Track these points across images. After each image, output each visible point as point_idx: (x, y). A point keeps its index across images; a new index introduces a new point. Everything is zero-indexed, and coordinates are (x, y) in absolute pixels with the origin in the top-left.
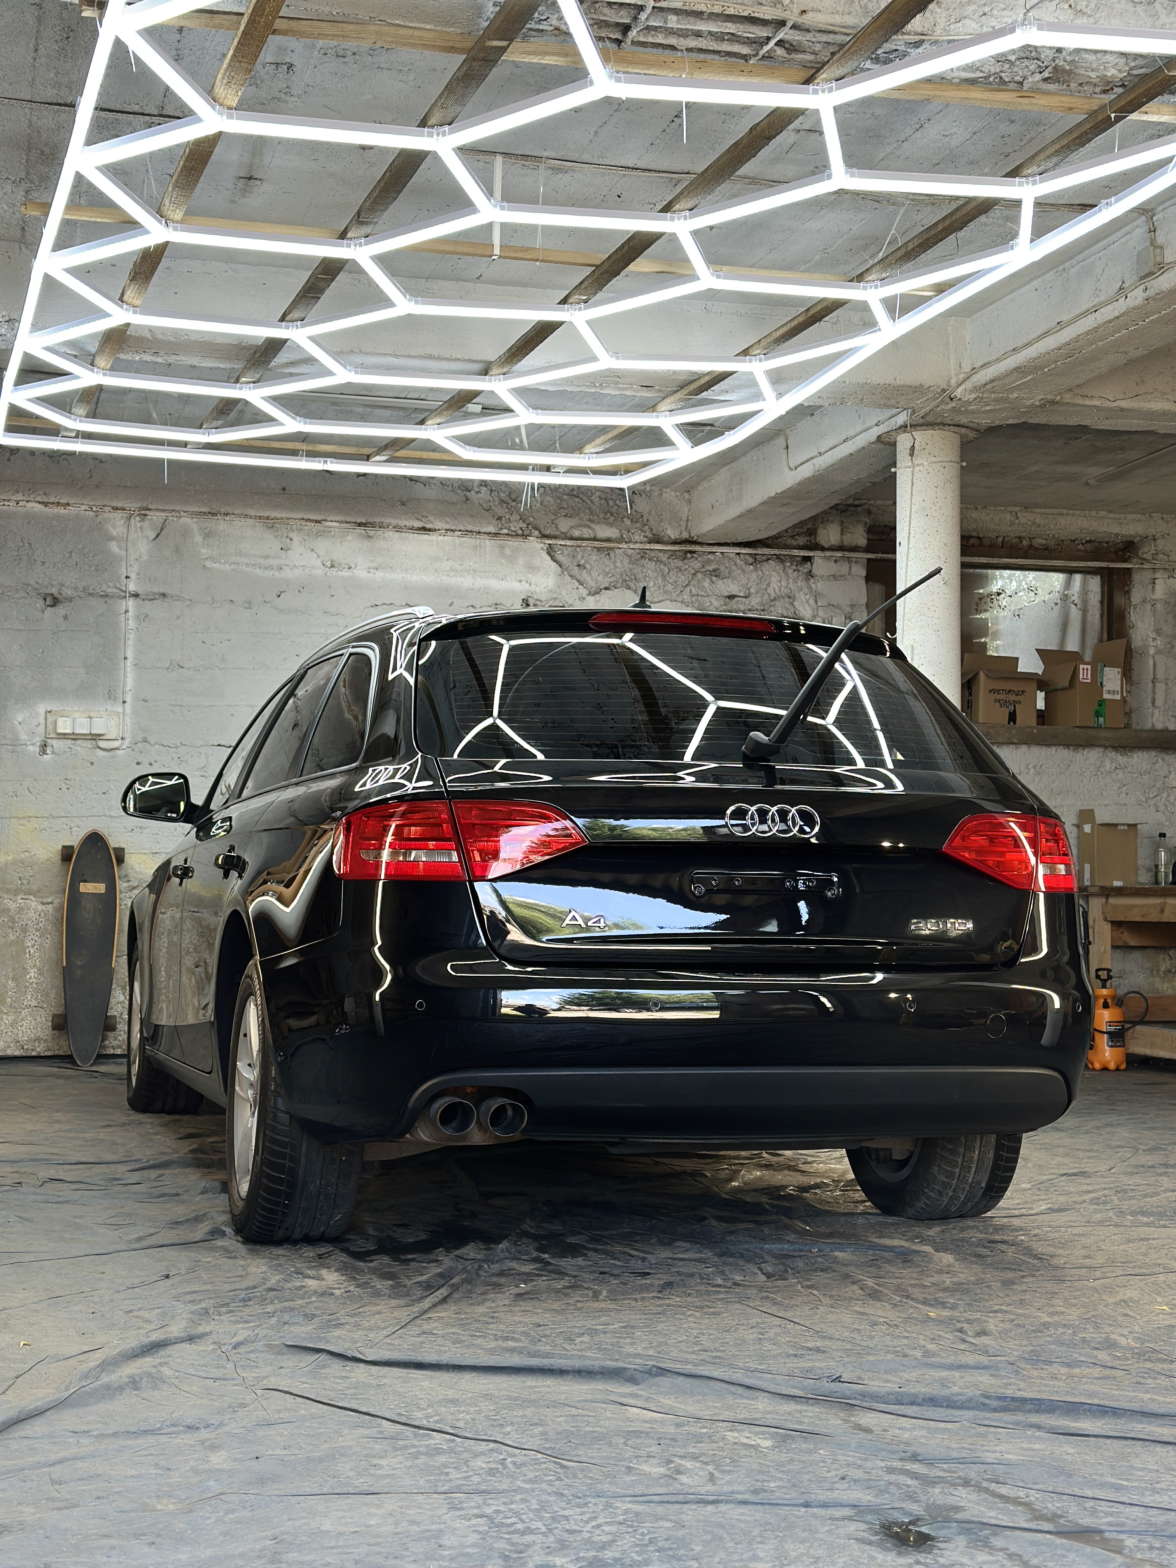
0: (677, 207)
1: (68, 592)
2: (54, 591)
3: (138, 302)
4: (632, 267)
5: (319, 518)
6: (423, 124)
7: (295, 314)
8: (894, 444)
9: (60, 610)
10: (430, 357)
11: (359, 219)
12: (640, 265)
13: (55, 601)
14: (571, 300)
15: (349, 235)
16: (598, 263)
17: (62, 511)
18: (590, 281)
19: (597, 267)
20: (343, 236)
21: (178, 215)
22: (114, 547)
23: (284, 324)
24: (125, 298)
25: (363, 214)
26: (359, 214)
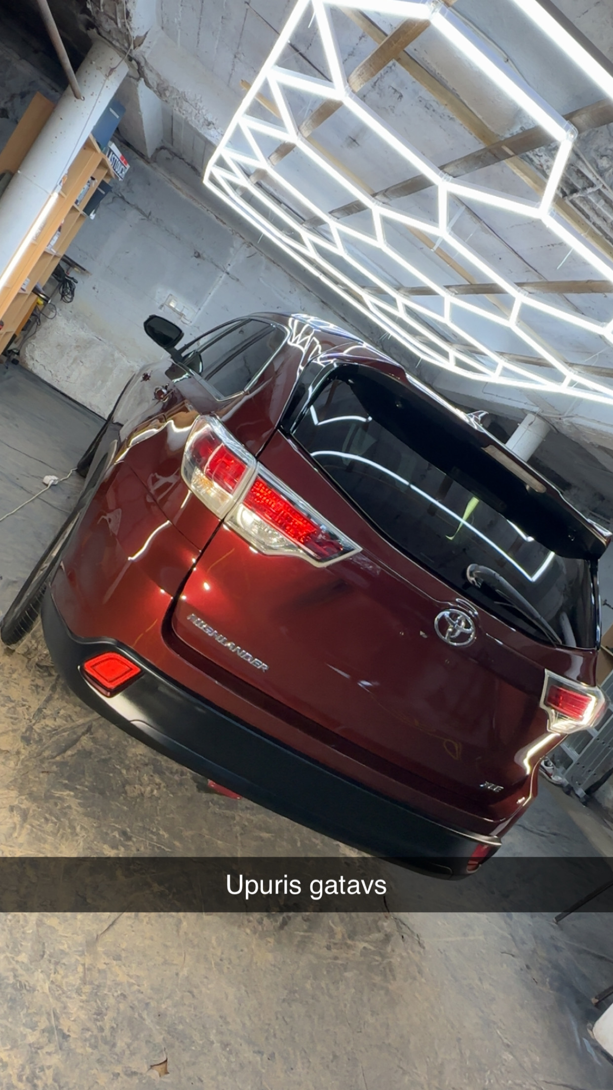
0: (525, 288)
1: (205, 256)
2: (201, 252)
3: (275, 164)
4: (485, 295)
5: (310, 289)
6: (442, 168)
7: (336, 214)
8: (526, 415)
9: (198, 261)
10: (381, 267)
11: (386, 193)
12: (488, 297)
13: (198, 256)
14: (451, 289)
15: (377, 197)
16: (473, 283)
17: (221, 224)
18: (464, 287)
19: (471, 284)
20: (374, 195)
21: (306, 134)
22: (231, 250)
23: (330, 215)
24: (270, 158)
25: (388, 192)
26: (386, 190)
